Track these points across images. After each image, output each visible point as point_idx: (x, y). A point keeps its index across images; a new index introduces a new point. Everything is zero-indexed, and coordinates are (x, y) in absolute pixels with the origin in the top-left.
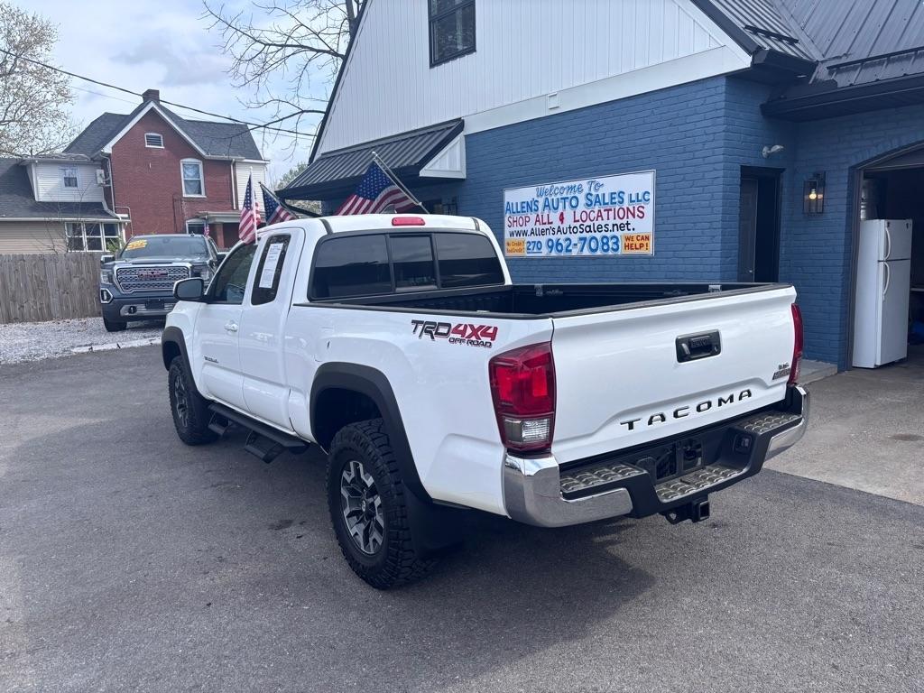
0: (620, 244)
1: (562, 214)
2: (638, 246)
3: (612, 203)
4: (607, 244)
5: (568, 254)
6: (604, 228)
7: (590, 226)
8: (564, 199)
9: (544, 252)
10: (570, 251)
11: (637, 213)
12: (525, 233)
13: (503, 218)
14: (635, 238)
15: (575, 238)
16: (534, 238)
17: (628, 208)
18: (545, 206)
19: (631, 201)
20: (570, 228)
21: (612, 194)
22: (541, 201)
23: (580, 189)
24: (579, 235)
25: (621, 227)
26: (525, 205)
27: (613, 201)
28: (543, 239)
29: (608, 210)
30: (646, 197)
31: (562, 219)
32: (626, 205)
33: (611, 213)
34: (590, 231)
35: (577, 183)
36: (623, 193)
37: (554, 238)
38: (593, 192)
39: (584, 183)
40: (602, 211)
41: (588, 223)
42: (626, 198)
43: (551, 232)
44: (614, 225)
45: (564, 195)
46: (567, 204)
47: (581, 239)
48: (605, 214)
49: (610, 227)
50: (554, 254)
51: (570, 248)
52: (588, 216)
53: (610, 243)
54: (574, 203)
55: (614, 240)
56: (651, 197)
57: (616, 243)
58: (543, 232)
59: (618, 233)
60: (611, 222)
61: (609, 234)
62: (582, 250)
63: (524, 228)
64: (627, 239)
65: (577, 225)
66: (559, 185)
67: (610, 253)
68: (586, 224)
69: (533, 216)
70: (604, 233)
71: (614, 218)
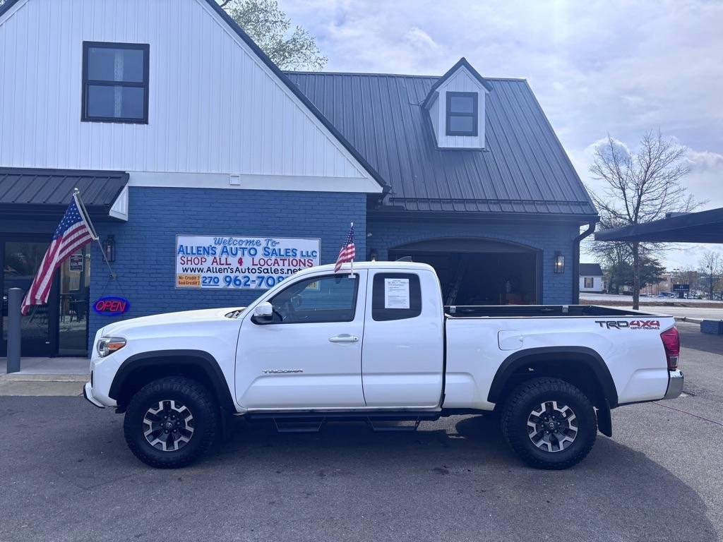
1: (240, 259)
3: (287, 255)
5: (247, 288)
6: (280, 271)
7: (267, 269)
8: (243, 249)
9: (222, 285)
10: (249, 285)
11: (307, 263)
12: (201, 270)
13: (175, 257)
15: (253, 277)
16: (209, 274)
17: (300, 260)
18: (223, 252)
19: (302, 256)
20: (248, 269)
21: (286, 249)
22: (219, 249)
23: (258, 243)
24: (257, 274)
25: (294, 272)
26: (202, 249)
28: (221, 276)
29: (284, 260)
30: (314, 254)
31: (240, 262)
32: (298, 257)
33: (286, 262)
34: (268, 272)
35: (256, 239)
36: (296, 250)
37: (233, 276)
38: (270, 246)
39: (263, 241)
40: (279, 260)
41: (266, 266)
42: (298, 253)
43: (229, 270)
44: (288, 270)
45: (243, 246)
46: (246, 252)
47: (259, 277)
48: (281, 263)
49: (285, 271)
50: (232, 286)
51: (248, 283)
52: (266, 262)
54: (252, 252)
56: (318, 254)
58: (220, 271)
60: (286, 267)
62: (260, 285)
63: (199, 266)
65: (256, 267)
66: (238, 239)
68: (263, 268)
69: (210, 259)
70: (280, 275)
71: (289, 265)
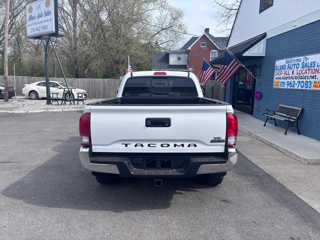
0: (312, 85)
1: (293, 71)
2: (318, 86)
4: (307, 84)
5: (293, 88)
6: (307, 78)
7: (302, 76)
8: (294, 64)
9: (286, 87)
10: (294, 87)
12: (280, 78)
13: (274, 72)
14: (317, 83)
15: (296, 81)
16: (283, 81)
17: (316, 69)
18: (288, 67)
19: (318, 66)
20: (295, 77)
21: (311, 62)
22: (287, 65)
23: (300, 61)
24: (298, 80)
25: (313, 77)
26: (281, 67)
27: (311, 66)
28: (286, 81)
29: (309, 70)
31: (293, 73)
32: (316, 67)
34: (302, 78)
35: (299, 58)
36: (315, 62)
37: (289, 81)
38: (305, 62)
39: (302, 58)
40: (307, 70)
41: (302, 75)
42: (316, 64)
43: (289, 78)
44: (310, 76)
45: (295, 63)
46: (295, 66)
47: (298, 82)
48: (308, 71)
49: (309, 77)
50: (289, 88)
51: (294, 85)
52: (302, 72)
53: (308, 84)
54: (298, 67)
55: (310, 83)
57: (310, 84)
58: (286, 78)
59: (312, 80)
61: (308, 80)
62: (298, 87)
63: (280, 76)
64: (315, 83)
65: (298, 75)
66: (293, 59)
67: (308, 89)
68: (301, 75)
69: (284, 72)
71: (311, 74)
